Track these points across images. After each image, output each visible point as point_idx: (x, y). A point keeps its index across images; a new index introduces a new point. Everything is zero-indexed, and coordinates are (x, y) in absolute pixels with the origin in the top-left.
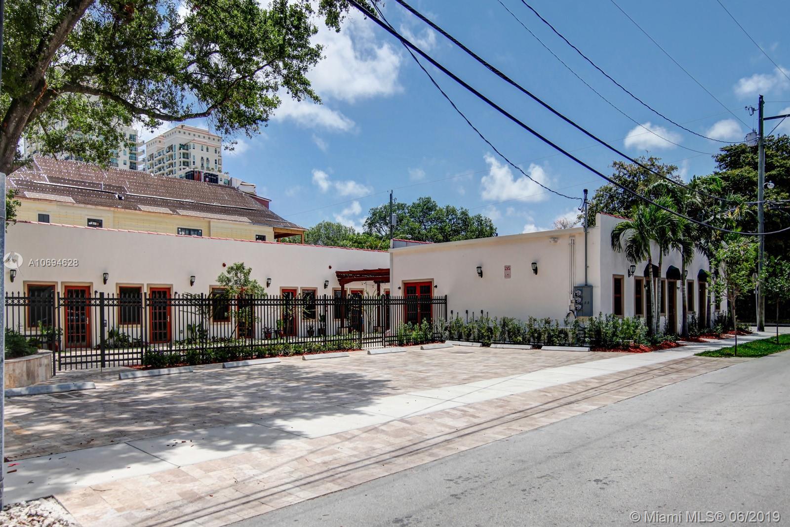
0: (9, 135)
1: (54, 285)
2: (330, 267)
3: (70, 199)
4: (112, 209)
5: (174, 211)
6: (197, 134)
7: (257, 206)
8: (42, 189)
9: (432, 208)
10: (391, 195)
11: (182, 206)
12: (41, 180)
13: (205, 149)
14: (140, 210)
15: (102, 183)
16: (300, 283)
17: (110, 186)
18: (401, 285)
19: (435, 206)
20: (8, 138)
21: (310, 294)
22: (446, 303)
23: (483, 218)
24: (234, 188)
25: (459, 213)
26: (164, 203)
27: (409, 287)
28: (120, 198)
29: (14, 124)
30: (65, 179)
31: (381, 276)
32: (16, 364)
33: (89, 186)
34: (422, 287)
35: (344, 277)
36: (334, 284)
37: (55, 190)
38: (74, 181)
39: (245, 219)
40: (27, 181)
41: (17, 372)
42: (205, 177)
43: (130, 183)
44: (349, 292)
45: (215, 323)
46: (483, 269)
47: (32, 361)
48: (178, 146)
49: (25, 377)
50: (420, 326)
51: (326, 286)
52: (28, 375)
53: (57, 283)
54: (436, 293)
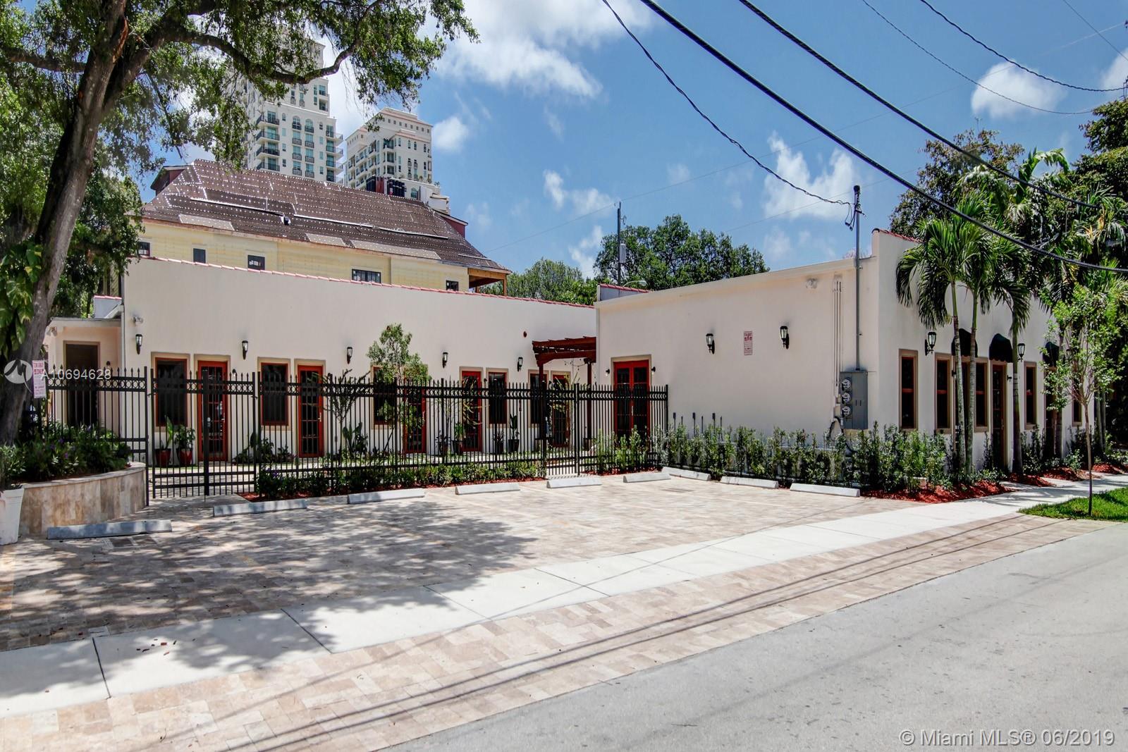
0: (86, 112)
1: (186, 360)
2: (525, 335)
3: (228, 225)
4: (276, 239)
5: (348, 242)
6: (404, 122)
7: (448, 233)
8: (198, 209)
9: (682, 235)
10: (619, 210)
11: (357, 233)
12: (199, 196)
13: (412, 146)
14: (308, 241)
15: (267, 199)
16: (487, 362)
17: (275, 202)
18: (610, 366)
19: (686, 231)
20: (85, 117)
21: (498, 381)
22: (666, 399)
23: (751, 252)
24: (422, 204)
25: (718, 242)
26: (335, 230)
27: (622, 370)
28: (286, 222)
29: (90, 93)
30: (225, 194)
31: (585, 348)
32: (86, 485)
33: (252, 204)
34: (636, 369)
35: (544, 351)
36: (530, 364)
37: (215, 212)
38: (234, 196)
39: (433, 254)
40: (183, 198)
41: (88, 497)
42: (389, 186)
43: (298, 196)
44: (550, 378)
45: (377, 426)
46: (716, 338)
47: (109, 482)
48: (382, 143)
49: (98, 507)
50: (627, 439)
51: (519, 367)
52: (103, 505)
53: (189, 355)
54: (656, 382)
